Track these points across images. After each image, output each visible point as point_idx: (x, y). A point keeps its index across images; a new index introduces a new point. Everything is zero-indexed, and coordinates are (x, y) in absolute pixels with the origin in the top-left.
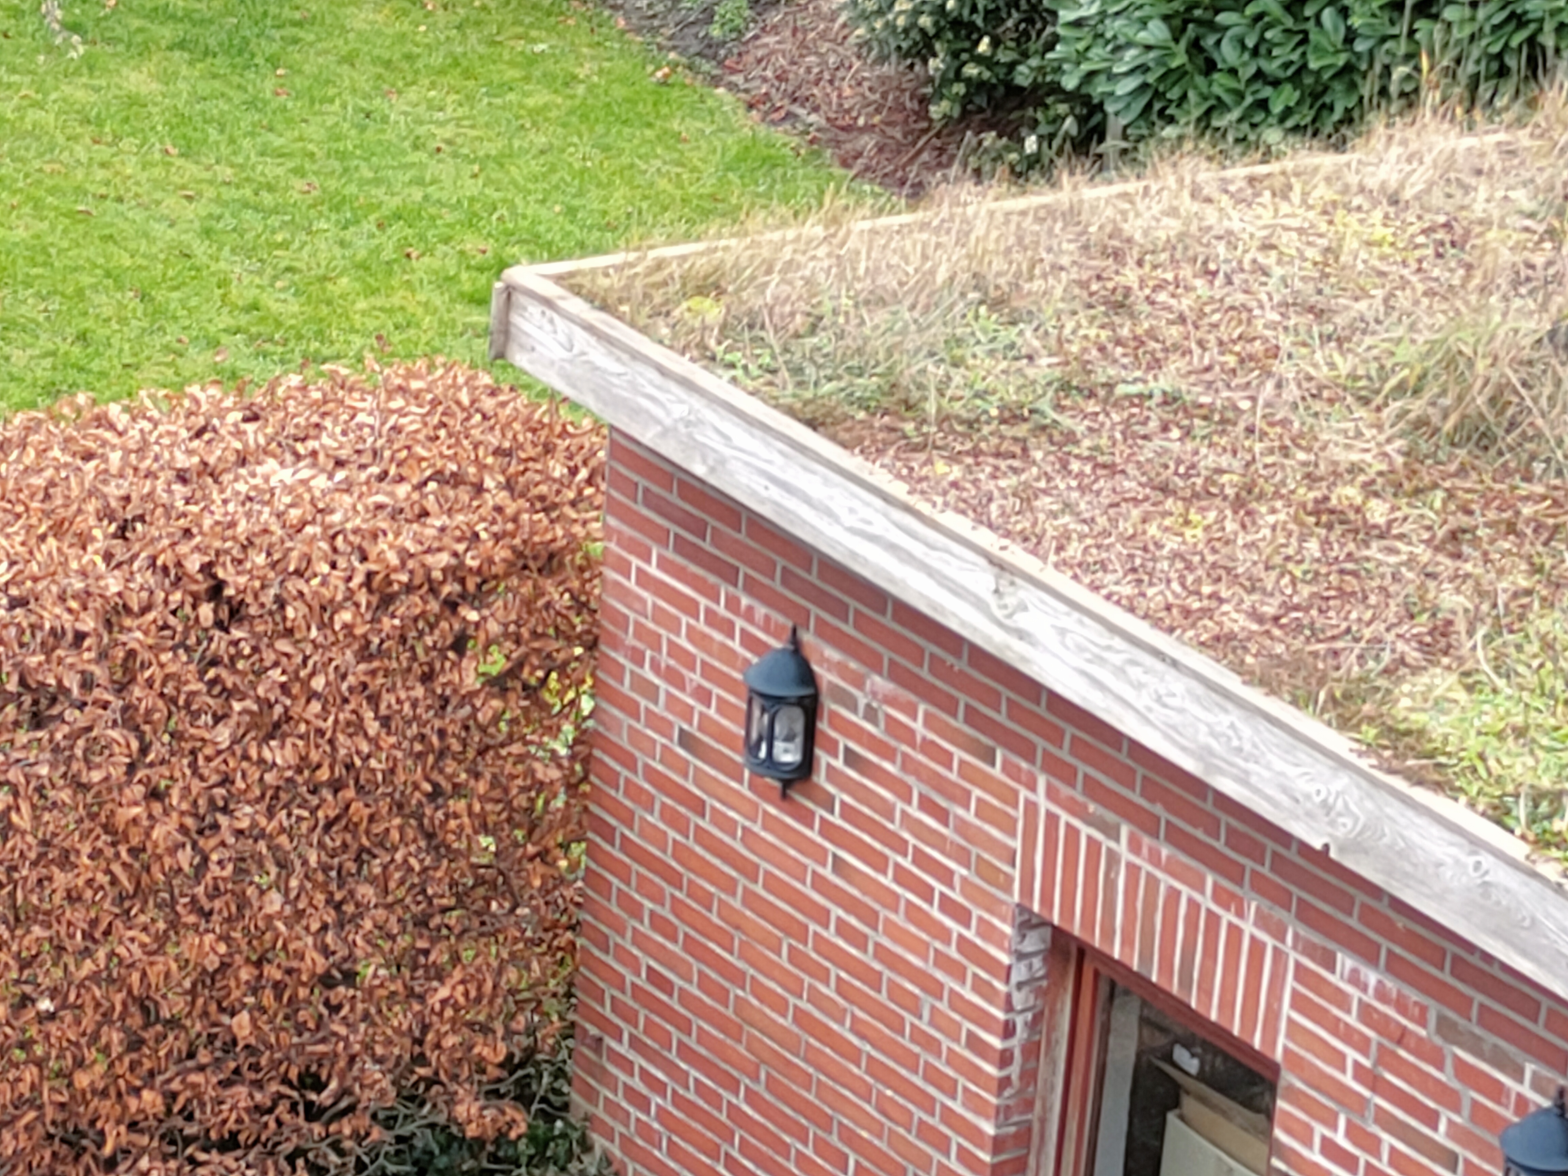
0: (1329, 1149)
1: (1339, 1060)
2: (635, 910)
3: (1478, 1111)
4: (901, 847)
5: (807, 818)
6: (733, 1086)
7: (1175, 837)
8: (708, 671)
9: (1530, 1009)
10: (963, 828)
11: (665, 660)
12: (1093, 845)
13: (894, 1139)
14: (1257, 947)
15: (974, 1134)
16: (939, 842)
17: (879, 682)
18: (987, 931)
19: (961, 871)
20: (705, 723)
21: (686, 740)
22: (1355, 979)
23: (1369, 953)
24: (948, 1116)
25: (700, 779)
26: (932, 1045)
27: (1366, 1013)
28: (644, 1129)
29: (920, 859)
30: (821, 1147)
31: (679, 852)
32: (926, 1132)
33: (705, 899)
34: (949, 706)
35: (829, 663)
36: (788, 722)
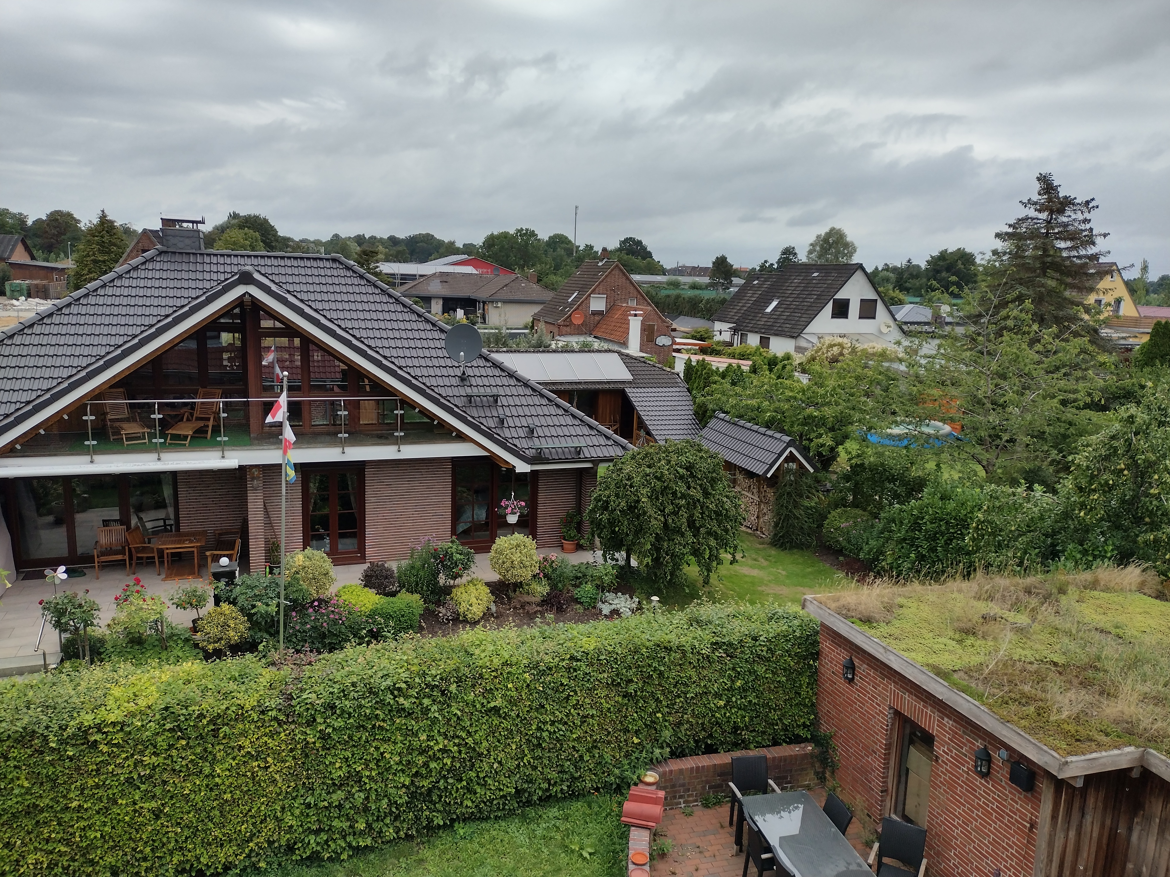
0: (944, 751)
1: (945, 736)
2: (824, 700)
3: (970, 747)
4: (868, 693)
5: (853, 687)
7: (916, 696)
8: (837, 662)
9: (979, 730)
10: (879, 691)
11: (830, 659)
12: (902, 696)
13: (869, 743)
14: (930, 716)
15: (882, 743)
16: (875, 693)
17: (865, 666)
18: (884, 709)
19: (879, 698)
20: (836, 670)
21: (833, 672)
22: (948, 722)
23: (950, 718)
24: (877, 739)
26: (875, 727)
27: (950, 729)
29: (872, 695)
30: (856, 742)
31: (832, 691)
32: (873, 741)
33: (836, 699)
34: (877, 670)
35: (856, 662)
36: (850, 671)
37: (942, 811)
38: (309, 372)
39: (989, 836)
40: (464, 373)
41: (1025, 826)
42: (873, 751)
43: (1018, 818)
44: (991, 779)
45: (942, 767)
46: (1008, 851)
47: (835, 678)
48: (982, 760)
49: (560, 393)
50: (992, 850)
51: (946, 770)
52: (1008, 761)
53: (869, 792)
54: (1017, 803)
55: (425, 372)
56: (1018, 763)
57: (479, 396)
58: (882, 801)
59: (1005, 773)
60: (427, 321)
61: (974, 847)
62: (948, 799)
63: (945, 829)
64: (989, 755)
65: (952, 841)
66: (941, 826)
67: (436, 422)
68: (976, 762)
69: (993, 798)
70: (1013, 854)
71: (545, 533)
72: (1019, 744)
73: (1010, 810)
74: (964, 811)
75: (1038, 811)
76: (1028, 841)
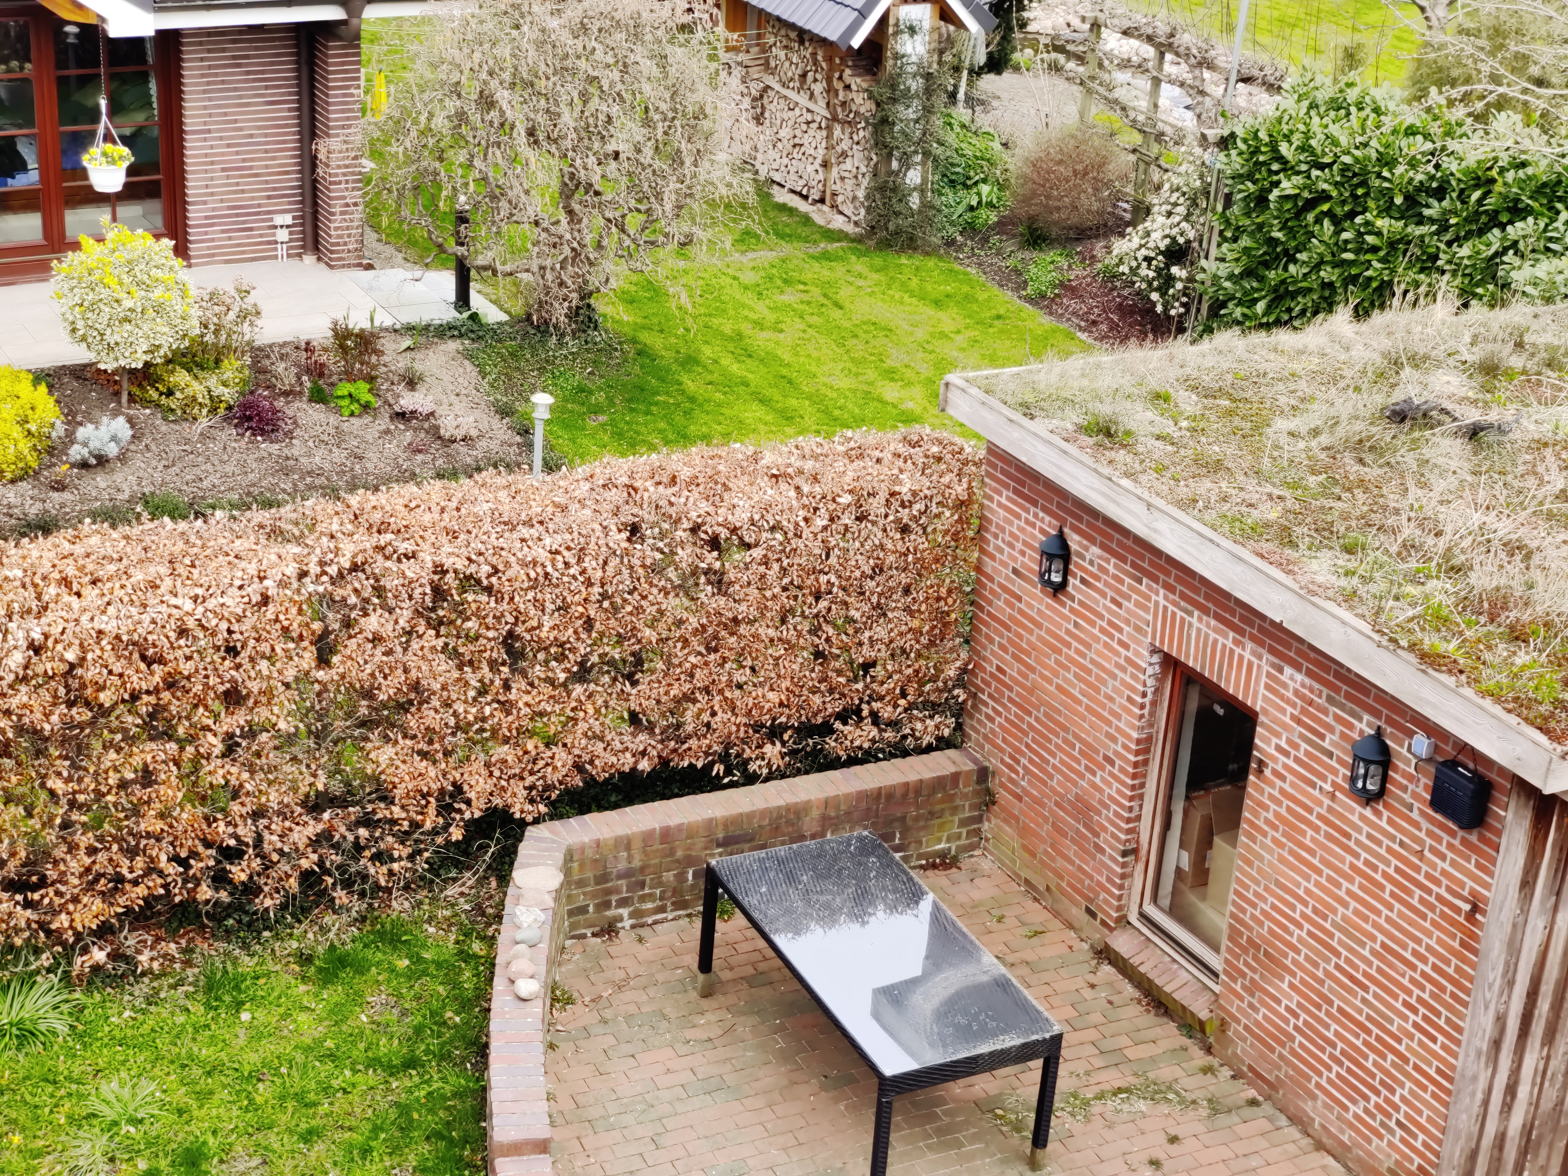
0: (1279, 748)
1: (1283, 711)
2: (991, 641)
3: (1343, 736)
4: (1102, 617)
5: (1063, 604)
6: (1029, 714)
7: (1217, 617)
8: (1025, 543)
9: (1366, 692)
10: (1128, 611)
11: (1008, 538)
12: (1183, 620)
13: (1095, 738)
14: (1250, 665)
15: (1128, 737)
16: (1118, 616)
17: (1095, 550)
18: (1137, 654)
19: (1126, 628)
20: (1023, 565)
21: (1015, 571)
22: (1292, 678)
23: (1297, 667)
24: (1118, 729)
25: (1020, 587)
26: (1111, 699)
27: (1296, 693)
28: (992, 731)
30: (1065, 740)
31: (1011, 617)
32: (1109, 736)
33: (1021, 637)
34: (1124, 560)
35: (1074, 541)
36: (1057, 565)
37: (1266, 889)
39: (1373, 939)
41: (1458, 911)
42: (1107, 758)
43: (1443, 892)
44: (1387, 806)
45: (1272, 785)
46: (1414, 968)
47: (1018, 586)
48: (1368, 762)
50: (1379, 970)
51: (1282, 791)
52: (1429, 760)
53: (1094, 858)
54: (1443, 857)
56: (1452, 764)
58: (1123, 876)
59: (1420, 790)
61: (1338, 967)
62: (1282, 859)
63: (1271, 931)
64: (1385, 750)
65: (1286, 956)
66: (1261, 924)
68: (1353, 768)
69: (1389, 850)
70: (1423, 974)
71: (210, 220)
72: (1458, 720)
73: (1428, 876)
74: (1317, 884)
75: (1491, 874)
76: (1463, 944)
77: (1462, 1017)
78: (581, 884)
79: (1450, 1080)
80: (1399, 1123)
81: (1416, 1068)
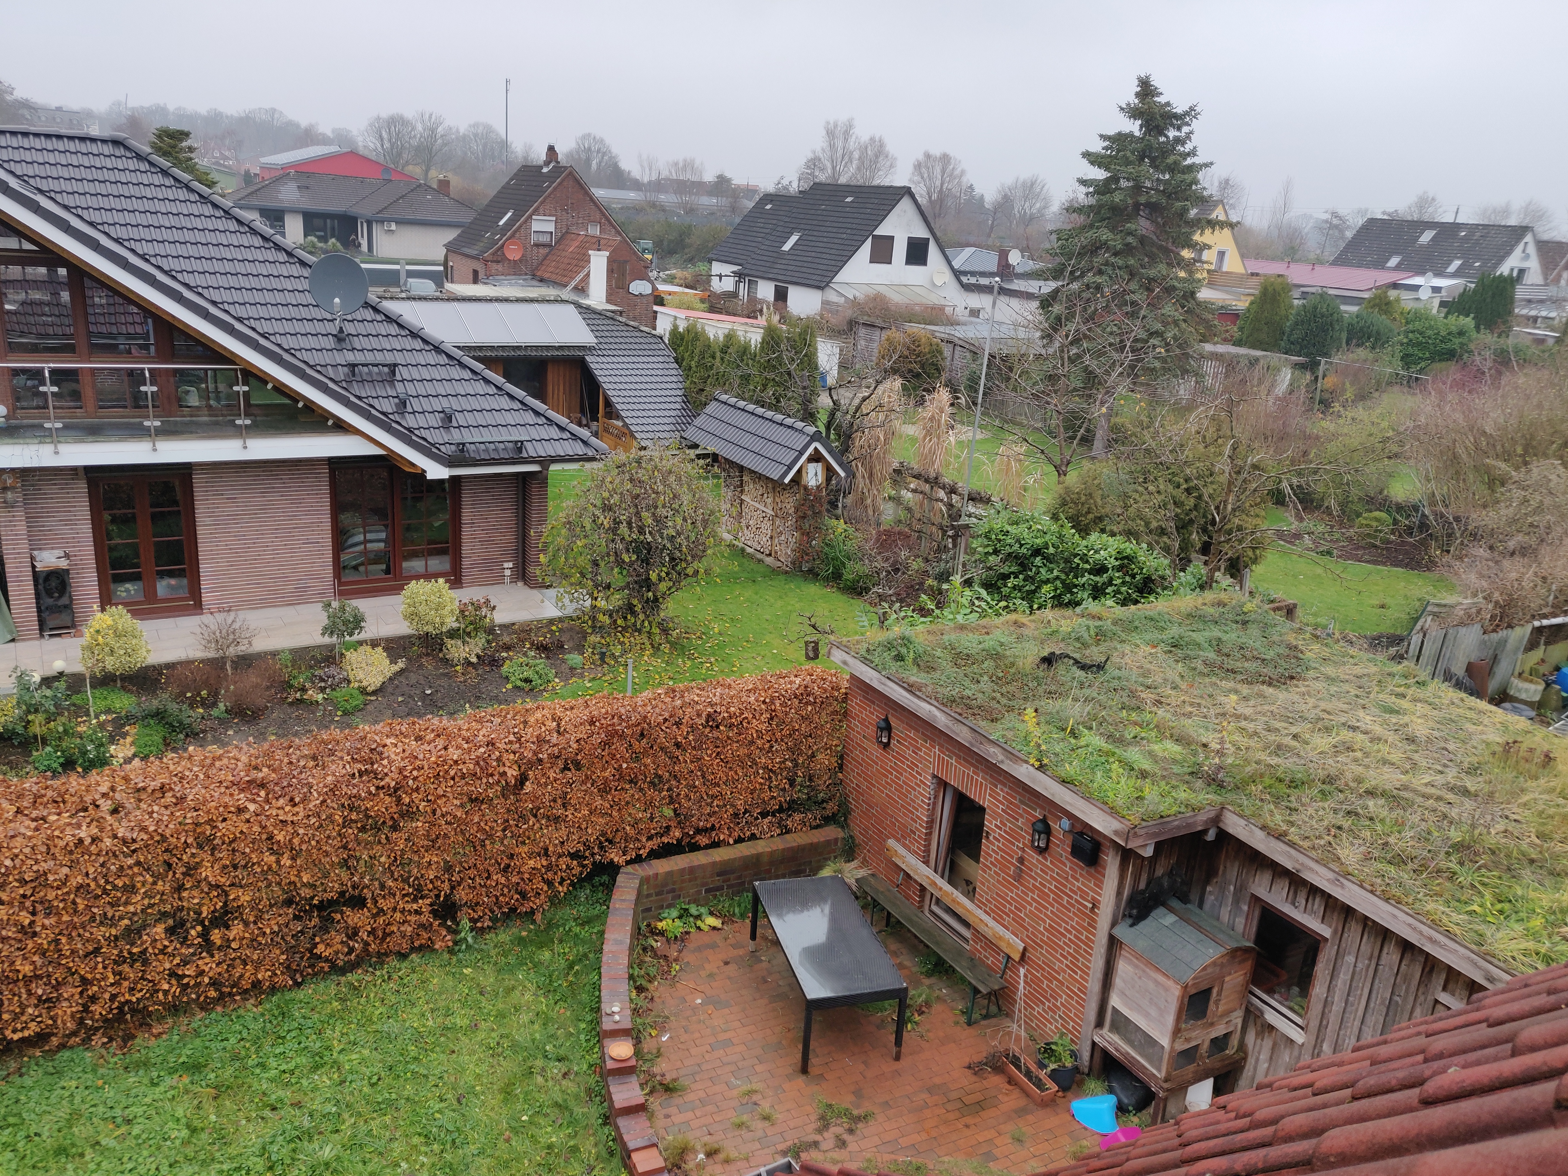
0: (996, 826)
1: (998, 807)
2: (852, 770)
3: (1027, 819)
4: (908, 760)
5: (889, 753)
6: (873, 808)
7: (965, 759)
8: (869, 723)
9: (1038, 798)
10: (921, 756)
11: (860, 720)
12: (948, 761)
13: (906, 821)
14: (981, 783)
15: (922, 820)
16: (916, 759)
17: (904, 726)
18: (925, 778)
19: (920, 765)
20: (868, 733)
21: (864, 737)
22: (1002, 790)
23: (1005, 785)
24: (917, 816)
26: (914, 802)
27: (1004, 797)
29: (912, 763)
31: (863, 760)
32: (912, 819)
33: (868, 770)
34: (918, 731)
35: (893, 722)
36: (885, 733)
38: (87, 323)
39: (1045, 922)
40: (341, 330)
41: (1086, 907)
43: (1078, 898)
44: (1050, 855)
45: (993, 844)
46: (1065, 936)
47: (866, 744)
48: (1040, 833)
49: (488, 362)
50: (1048, 938)
51: (998, 847)
52: (1070, 831)
54: (1078, 880)
55: (278, 327)
56: (1081, 834)
57: (366, 365)
59: (1065, 846)
60: (278, 247)
61: (1027, 936)
62: (998, 881)
64: (1048, 826)
67: (300, 405)
68: (1033, 836)
69: (1051, 877)
70: (1070, 939)
71: (473, 566)
72: (1083, 812)
73: (1071, 890)
74: (1017, 894)
75: (1101, 889)
76: (1089, 924)
77: (1089, 961)
78: (648, 896)
79: (1085, 994)
80: (1060, 1016)
81: (1068, 987)
